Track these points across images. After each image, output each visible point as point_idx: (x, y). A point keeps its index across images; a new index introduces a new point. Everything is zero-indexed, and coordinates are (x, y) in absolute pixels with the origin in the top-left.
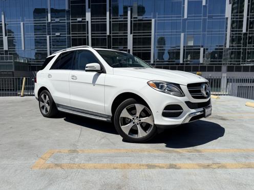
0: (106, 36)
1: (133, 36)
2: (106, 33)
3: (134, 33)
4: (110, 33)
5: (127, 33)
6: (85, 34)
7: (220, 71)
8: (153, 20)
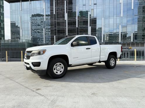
0: (76, 28)
1: (91, 27)
2: (76, 26)
3: (92, 26)
4: (78, 26)
5: (88, 26)
6: (64, 27)
7: (144, 46)
8: (103, 18)
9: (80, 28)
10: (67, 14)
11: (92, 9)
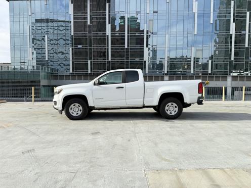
2: (124, 47)
4: (128, 46)
5: (143, 46)
6: (105, 47)
7: (226, 80)
8: (167, 35)
9: (130, 49)
10: (110, 25)
11: (150, 20)
